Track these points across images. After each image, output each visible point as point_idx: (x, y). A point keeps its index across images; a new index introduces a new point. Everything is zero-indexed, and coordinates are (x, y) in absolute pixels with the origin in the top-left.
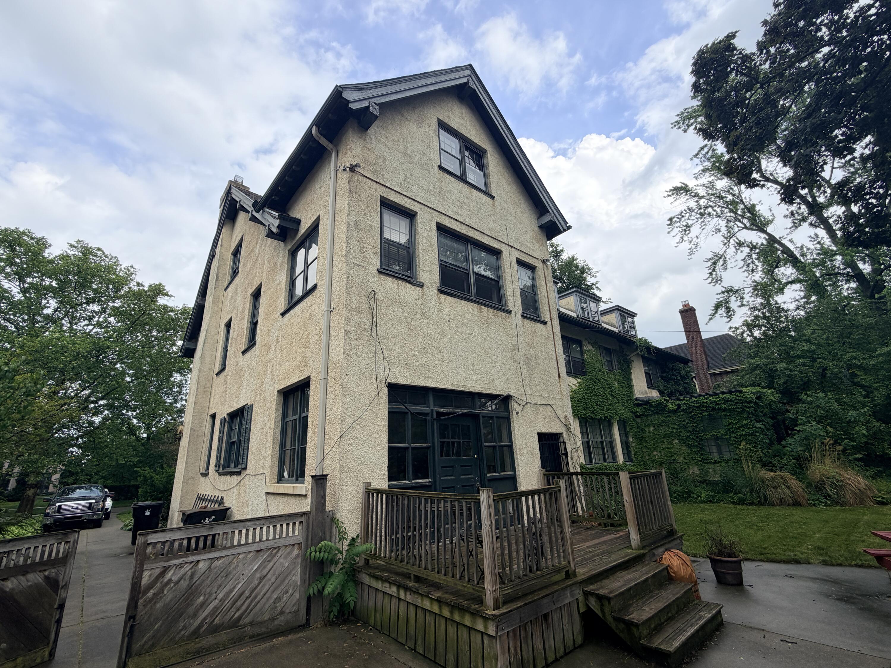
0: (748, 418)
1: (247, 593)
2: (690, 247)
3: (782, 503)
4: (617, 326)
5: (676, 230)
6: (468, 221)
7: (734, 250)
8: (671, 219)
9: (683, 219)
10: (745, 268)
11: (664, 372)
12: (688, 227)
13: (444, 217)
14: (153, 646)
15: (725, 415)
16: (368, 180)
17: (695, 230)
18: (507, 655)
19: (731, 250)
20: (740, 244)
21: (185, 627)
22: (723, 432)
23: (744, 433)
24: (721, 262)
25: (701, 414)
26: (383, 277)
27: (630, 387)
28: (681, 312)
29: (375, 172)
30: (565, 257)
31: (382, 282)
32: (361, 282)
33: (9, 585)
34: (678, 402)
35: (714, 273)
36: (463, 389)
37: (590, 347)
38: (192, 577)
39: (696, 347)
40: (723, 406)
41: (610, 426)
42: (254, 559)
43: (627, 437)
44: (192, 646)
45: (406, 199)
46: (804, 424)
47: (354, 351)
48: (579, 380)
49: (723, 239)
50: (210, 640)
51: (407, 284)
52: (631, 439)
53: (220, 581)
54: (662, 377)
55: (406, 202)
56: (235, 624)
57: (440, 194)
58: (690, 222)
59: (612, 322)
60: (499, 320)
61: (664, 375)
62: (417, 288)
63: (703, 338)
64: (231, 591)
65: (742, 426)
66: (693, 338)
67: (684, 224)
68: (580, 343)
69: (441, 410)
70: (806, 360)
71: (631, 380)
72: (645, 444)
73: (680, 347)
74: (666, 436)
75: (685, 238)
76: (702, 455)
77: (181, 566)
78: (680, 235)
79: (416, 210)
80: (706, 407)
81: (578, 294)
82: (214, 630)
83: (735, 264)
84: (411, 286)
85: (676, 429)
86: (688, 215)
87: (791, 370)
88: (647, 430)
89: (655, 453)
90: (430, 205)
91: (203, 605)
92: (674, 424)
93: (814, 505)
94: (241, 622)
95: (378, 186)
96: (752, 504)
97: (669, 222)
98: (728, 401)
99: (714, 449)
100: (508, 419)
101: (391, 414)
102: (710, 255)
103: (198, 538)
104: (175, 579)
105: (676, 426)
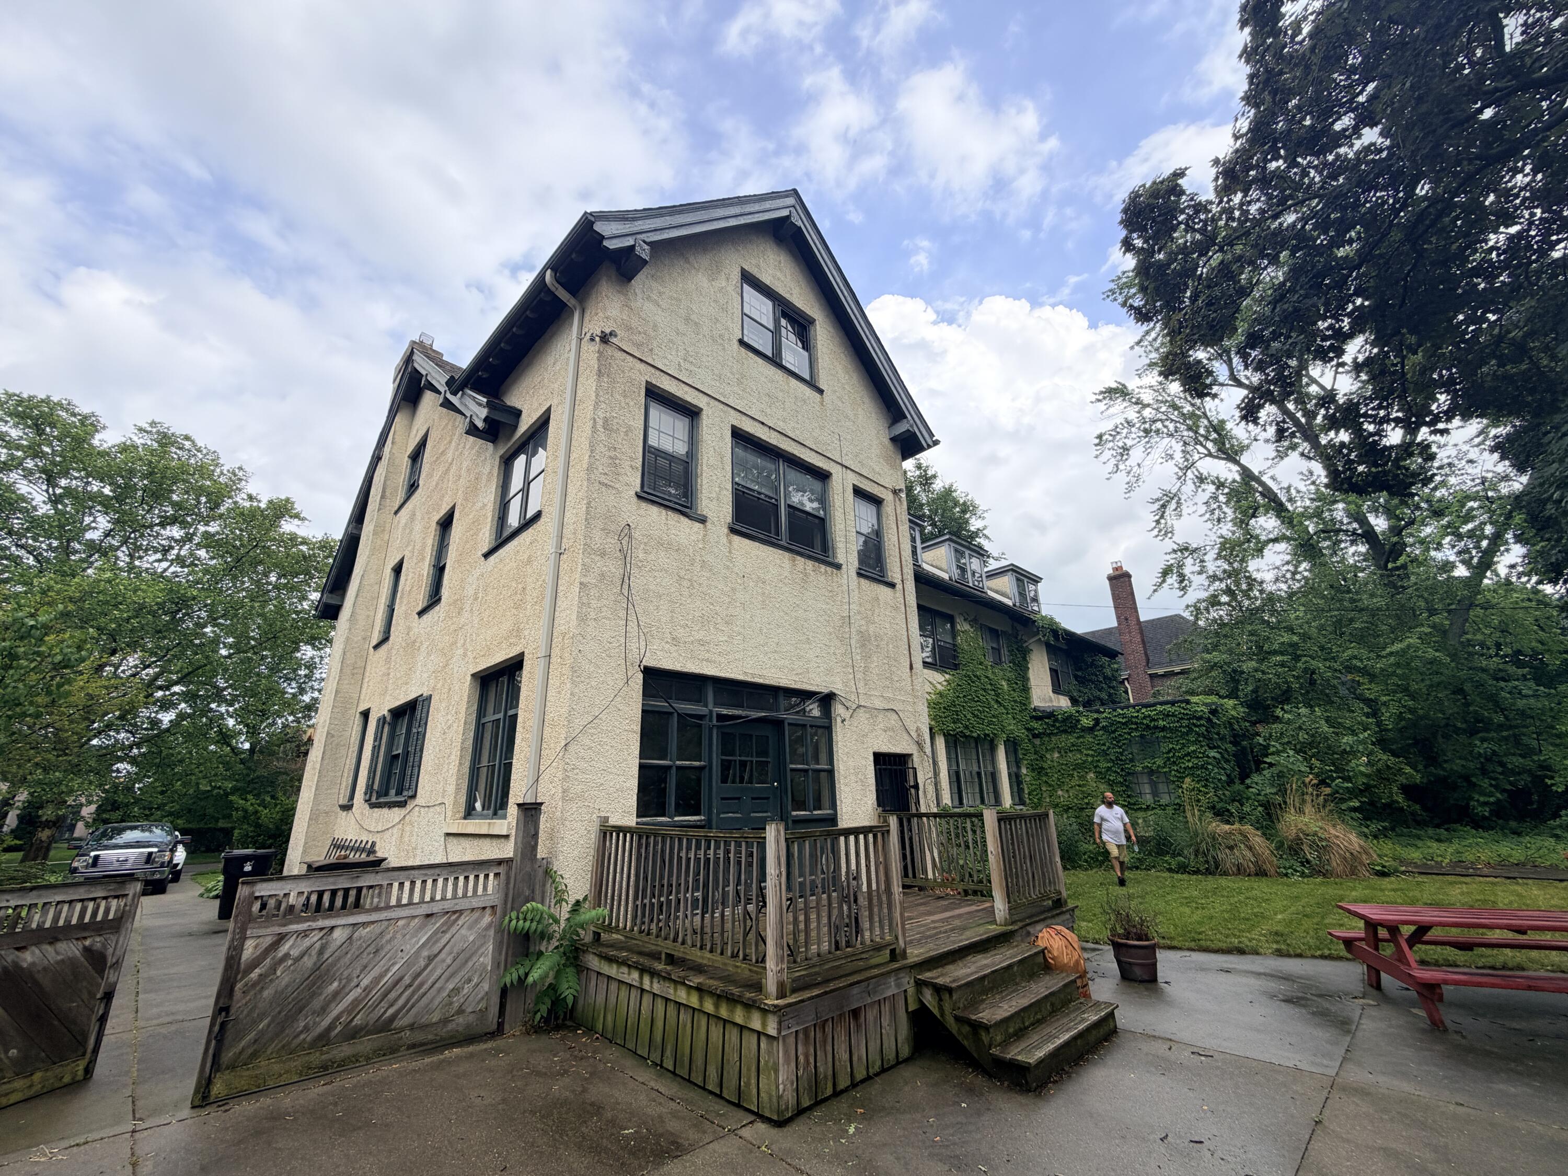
0: (1196, 742)
1: (407, 980)
2: (1127, 479)
3: (1240, 871)
4: (1011, 595)
5: (1107, 454)
6: (780, 426)
7: (1193, 487)
8: (1100, 437)
9: (1118, 437)
10: (1207, 516)
11: (1080, 669)
12: (1126, 449)
13: (744, 418)
14: (255, 1055)
15: (1164, 737)
16: (628, 357)
17: (1136, 454)
18: (793, 1065)
19: (1189, 488)
20: (1201, 479)
21: (306, 1029)
22: (1160, 762)
23: (1190, 765)
24: (1173, 505)
25: (1129, 734)
26: (644, 505)
27: (1026, 689)
28: (1111, 578)
29: (639, 346)
30: (938, 485)
31: (642, 512)
32: (609, 511)
33: (28, 958)
34: (1096, 716)
35: (1163, 521)
36: (761, 681)
37: (966, 627)
38: (321, 952)
39: (1130, 632)
40: (1161, 723)
41: (993, 749)
42: (421, 928)
43: (1019, 767)
44: (316, 1058)
45: (687, 388)
46: (1278, 753)
47: (593, 615)
48: (947, 676)
49: (1177, 470)
50: (345, 1050)
51: (682, 518)
52: (1024, 771)
53: (365, 959)
54: (1076, 677)
55: (686, 393)
56: (385, 1026)
57: (740, 382)
58: (1129, 443)
59: (1004, 590)
60: (822, 578)
61: (1080, 673)
62: (697, 525)
63: (1142, 619)
64: (382, 976)
65: (1188, 754)
66: (1126, 619)
67: (1121, 444)
68: (951, 619)
69: (725, 712)
70: (1285, 658)
71: (1028, 679)
72: (1044, 778)
73: (1109, 631)
74: (1077, 767)
75: (1122, 467)
76: (1129, 796)
77: (305, 934)
78: (1113, 461)
79: (701, 406)
80: (1136, 723)
81: (953, 545)
82: (353, 1034)
83: (1195, 508)
84: (687, 520)
85: (1092, 756)
86: (1125, 431)
87: (1263, 672)
88: (1048, 756)
89: (1060, 793)
90: (722, 399)
91: (337, 996)
92: (1090, 749)
93: (1286, 875)
94: (398, 1023)
95: (642, 366)
96: (1197, 872)
97: (1097, 441)
98: (1168, 716)
99: (1147, 789)
100: (828, 729)
101: (646, 713)
102: (1158, 494)
103: (334, 893)
104: (295, 953)
105: (1091, 752)
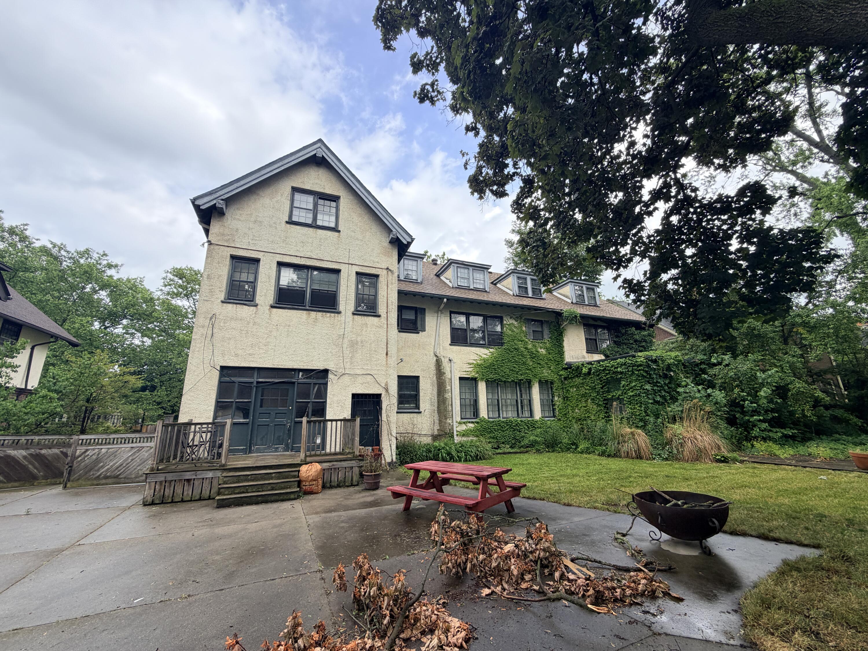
1: (124, 465)
4: (570, 297)
6: (308, 255)
13: (285, 256)
14: (78, 479)
15: (621, 378)
16: (221, 247)
21: (93, 474)
22: (620, 392)
23: (633, 394)
25: (605, 376)
26: (225, 305)
27: (561, 353)
29: (227, 241)
31: (224, 308)
32: (207, 310)
34: (590, 366)
37: (513, 321)
38: (98, 455)
40: (619, 369)
41: (530, 387)
42: (129, 451)
43: (553, 397)
44: (95, 482)
45: (252, 252)
50: (104, 481)
51: (245, 306)
52: (556, 398)
53: (111, 458)
55: (253, 254)
56: (117, 477)
57: (284, 241)
59: (567, 294)
60: (328, 319)
62: (252, 308)
64: (116, 463)
65: (632, 388)
68: (501, 319)
71: (563, 347)
74: (583, 396)
76: (606, 413)
77: (94, 449)
79: (259, 257)
80: (609, 370)
81: (515, 275)
82: (106, 477)
84: (247, 307)
85: (589, 390)
88: (571, 390)
90: (272, 251)
91: (102, 467)
92: (588, 385)
93: (654, 459)
94: (121, 476)
95: (229, 248)
96: (609, 456)
98: (623, 365)
100: (326, 384)
101: (220, 383)
104: (90, 454)
105: (588, 387)
